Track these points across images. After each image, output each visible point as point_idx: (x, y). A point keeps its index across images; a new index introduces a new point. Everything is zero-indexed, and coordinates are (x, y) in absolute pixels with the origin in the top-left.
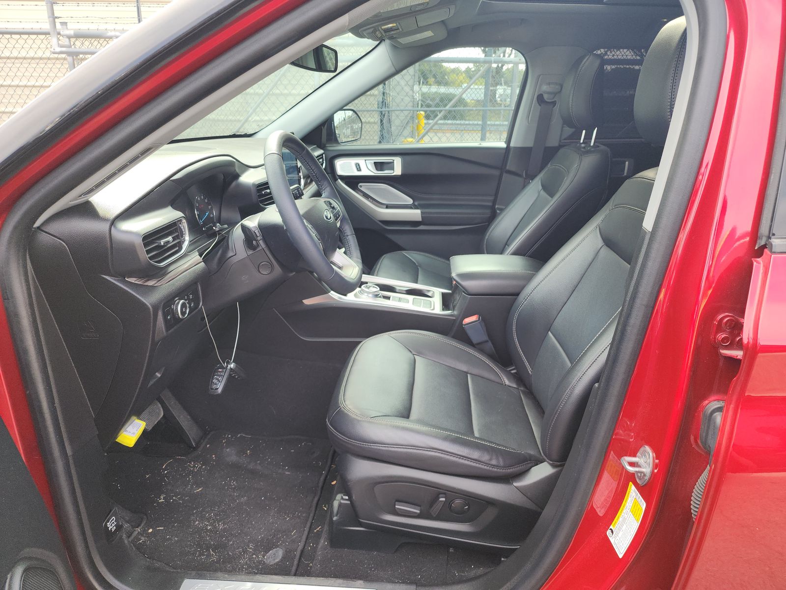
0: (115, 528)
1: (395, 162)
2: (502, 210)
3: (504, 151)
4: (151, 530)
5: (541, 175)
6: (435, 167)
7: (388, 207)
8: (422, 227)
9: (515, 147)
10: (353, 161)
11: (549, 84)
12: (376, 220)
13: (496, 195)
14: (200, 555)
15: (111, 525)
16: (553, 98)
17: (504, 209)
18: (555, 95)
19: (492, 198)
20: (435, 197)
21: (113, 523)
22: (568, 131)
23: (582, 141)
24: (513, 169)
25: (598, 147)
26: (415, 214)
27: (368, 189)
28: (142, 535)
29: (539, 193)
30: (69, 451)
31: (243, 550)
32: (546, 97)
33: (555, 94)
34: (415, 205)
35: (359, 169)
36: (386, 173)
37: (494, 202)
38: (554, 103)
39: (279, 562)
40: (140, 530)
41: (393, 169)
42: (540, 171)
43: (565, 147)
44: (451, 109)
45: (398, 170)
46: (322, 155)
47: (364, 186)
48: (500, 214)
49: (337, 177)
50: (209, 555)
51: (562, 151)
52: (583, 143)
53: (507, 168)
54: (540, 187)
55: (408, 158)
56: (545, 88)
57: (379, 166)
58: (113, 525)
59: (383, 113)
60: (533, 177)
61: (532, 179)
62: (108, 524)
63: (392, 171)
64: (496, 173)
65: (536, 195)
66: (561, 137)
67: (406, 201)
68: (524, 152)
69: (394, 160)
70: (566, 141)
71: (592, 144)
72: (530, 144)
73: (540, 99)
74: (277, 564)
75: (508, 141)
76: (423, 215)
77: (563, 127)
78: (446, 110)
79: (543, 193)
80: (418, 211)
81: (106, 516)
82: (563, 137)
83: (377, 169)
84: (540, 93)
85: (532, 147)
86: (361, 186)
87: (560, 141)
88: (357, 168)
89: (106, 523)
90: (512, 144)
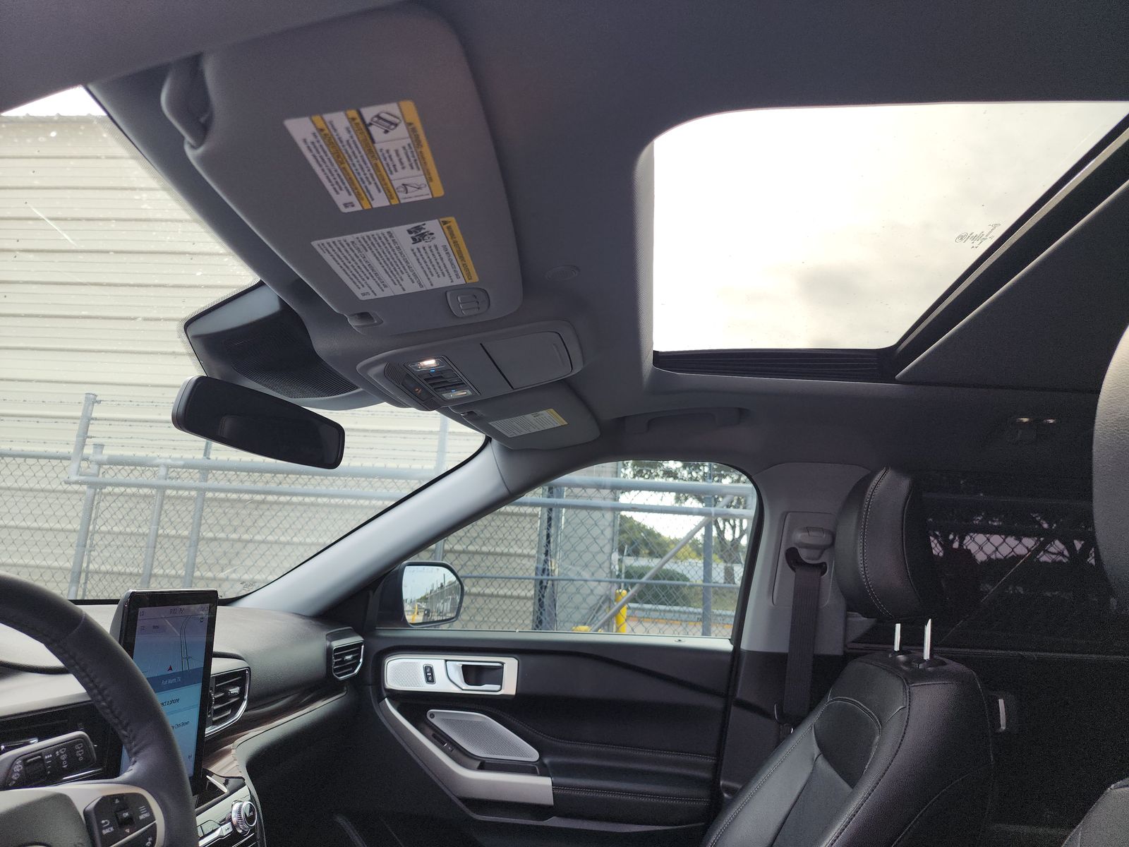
1: (505, 667)
2: (735, 793)
3: (729, 659)
5: (814, 720)
6: (587, 683)
7: (484, 766)
8: (554, 822)
9: (749, 651)
10: (420, 661)
11: (807, 529)
12: (452, 797)
13: (719, 755)
16: (820, 557)
17: (741, 789)
18: (822, 553)
19: (710, 761)
20: (586, 748)
22: (861, 623)
23: (897, 648)
24: (752, 699)
25: (944, 664)
26: (539, 787)
27: (448, 722)
29: (815, 762)
32: (804, 554)
33: (822, 549)
34: (544, 765)
35: (430, 679)
36: (487, 689)
37: (716, 770)
38: (822, 568)
41: (499, 681)
42: (811, 709)
43: (859, 659)
44: (650, 581)
45: (509, 686)
46: (359, 645)
47: (439, 718)
48: (730, 803)
49: (385, 694)
51: (854, 667)
52: (901, 652)
53: (738, 696)
54: (816, 750)
55: (532, 660)
56: (799, 536)
57: (471, 674)
59: (545, 584)
60: (797, 722)
61: (796, 726)
63: (497, 687)
64: (716, 704)
65: (809, 769)
66: (845, 638)
67: (523, 754)
68: (771, 663)
69: (503, 664)
70: (856, 646)
71: (927, 656)
72: (782, 647)
73: (793, 558)
75: (737, 638)
76: (556, 792)
77: (847, 617)
78: (641, 584)
79: (823, 764)
80: (547, 781)
82: (852, 637)
83: (467, 681)
84: (789, 547)
85: (787, 654)
86: (432, 715)
87: (845, 646)
88: (427, 677)
90: (744, 646)
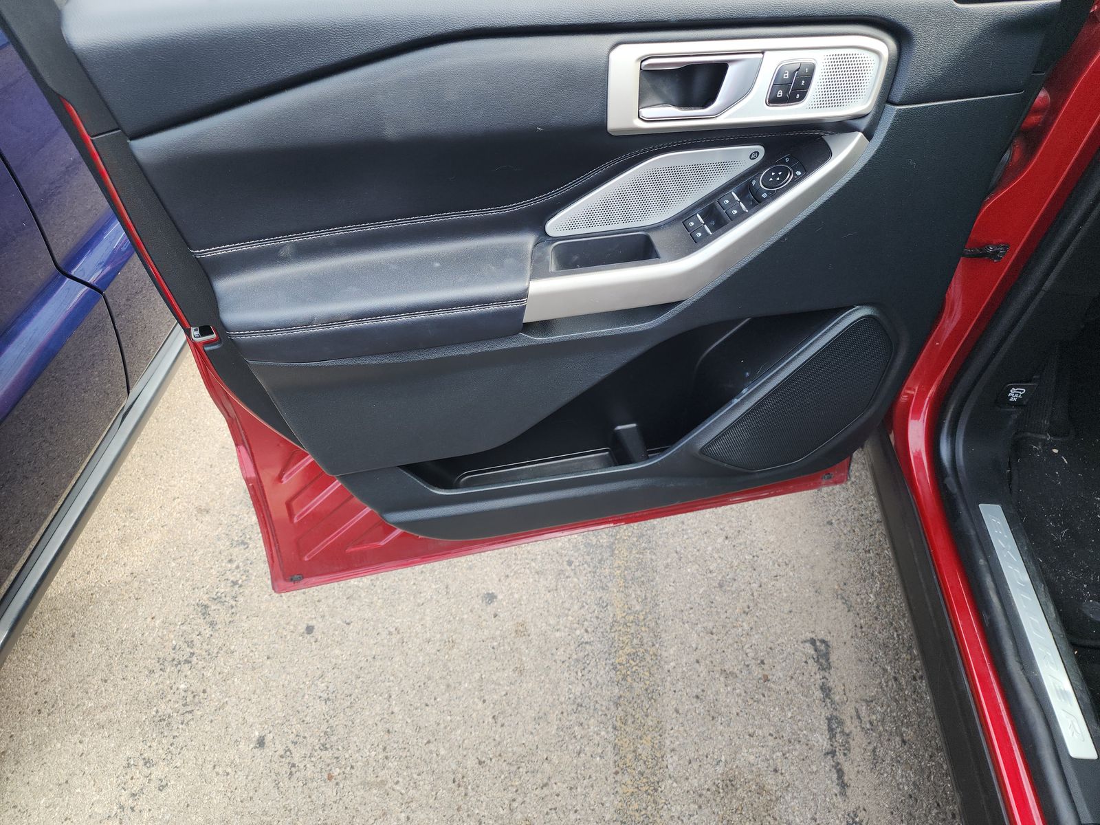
0: (1015, 399)
4: (1055, 451)
14: (1054, 520)
15: (1015, 393)
21: (1019, 394)
28: (1044, 445)
30: (1048, 284)
31: (1088, 569)
39: (1090, 619)
40: (1050, 440)
50: (1058, 530)
58: (1016, 395)
62: (1014, 389)
74: (1086, 617)
81: (1018, 382)
89: (1012, 387)
